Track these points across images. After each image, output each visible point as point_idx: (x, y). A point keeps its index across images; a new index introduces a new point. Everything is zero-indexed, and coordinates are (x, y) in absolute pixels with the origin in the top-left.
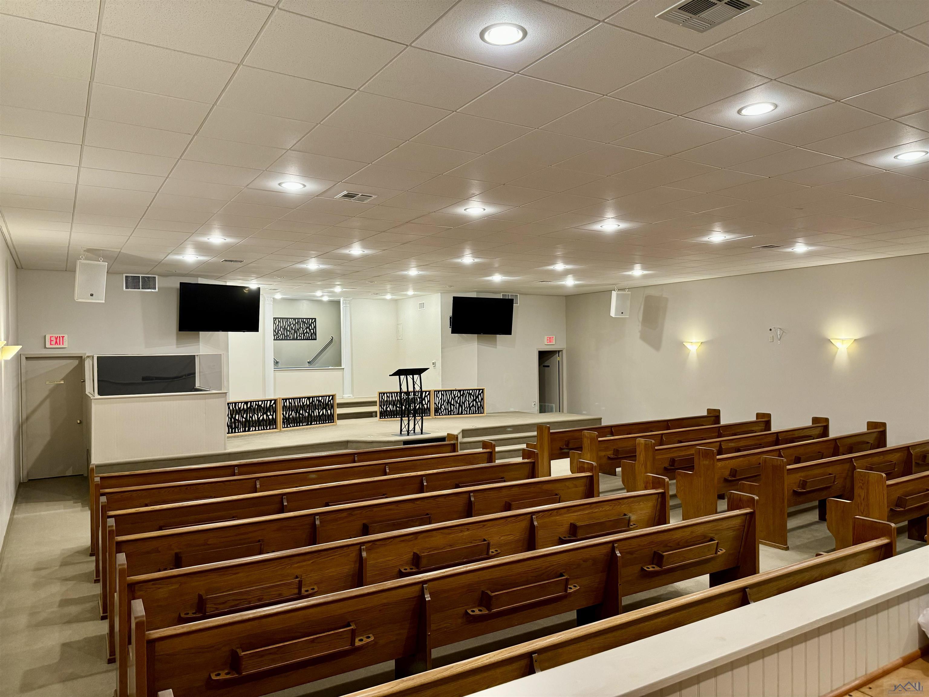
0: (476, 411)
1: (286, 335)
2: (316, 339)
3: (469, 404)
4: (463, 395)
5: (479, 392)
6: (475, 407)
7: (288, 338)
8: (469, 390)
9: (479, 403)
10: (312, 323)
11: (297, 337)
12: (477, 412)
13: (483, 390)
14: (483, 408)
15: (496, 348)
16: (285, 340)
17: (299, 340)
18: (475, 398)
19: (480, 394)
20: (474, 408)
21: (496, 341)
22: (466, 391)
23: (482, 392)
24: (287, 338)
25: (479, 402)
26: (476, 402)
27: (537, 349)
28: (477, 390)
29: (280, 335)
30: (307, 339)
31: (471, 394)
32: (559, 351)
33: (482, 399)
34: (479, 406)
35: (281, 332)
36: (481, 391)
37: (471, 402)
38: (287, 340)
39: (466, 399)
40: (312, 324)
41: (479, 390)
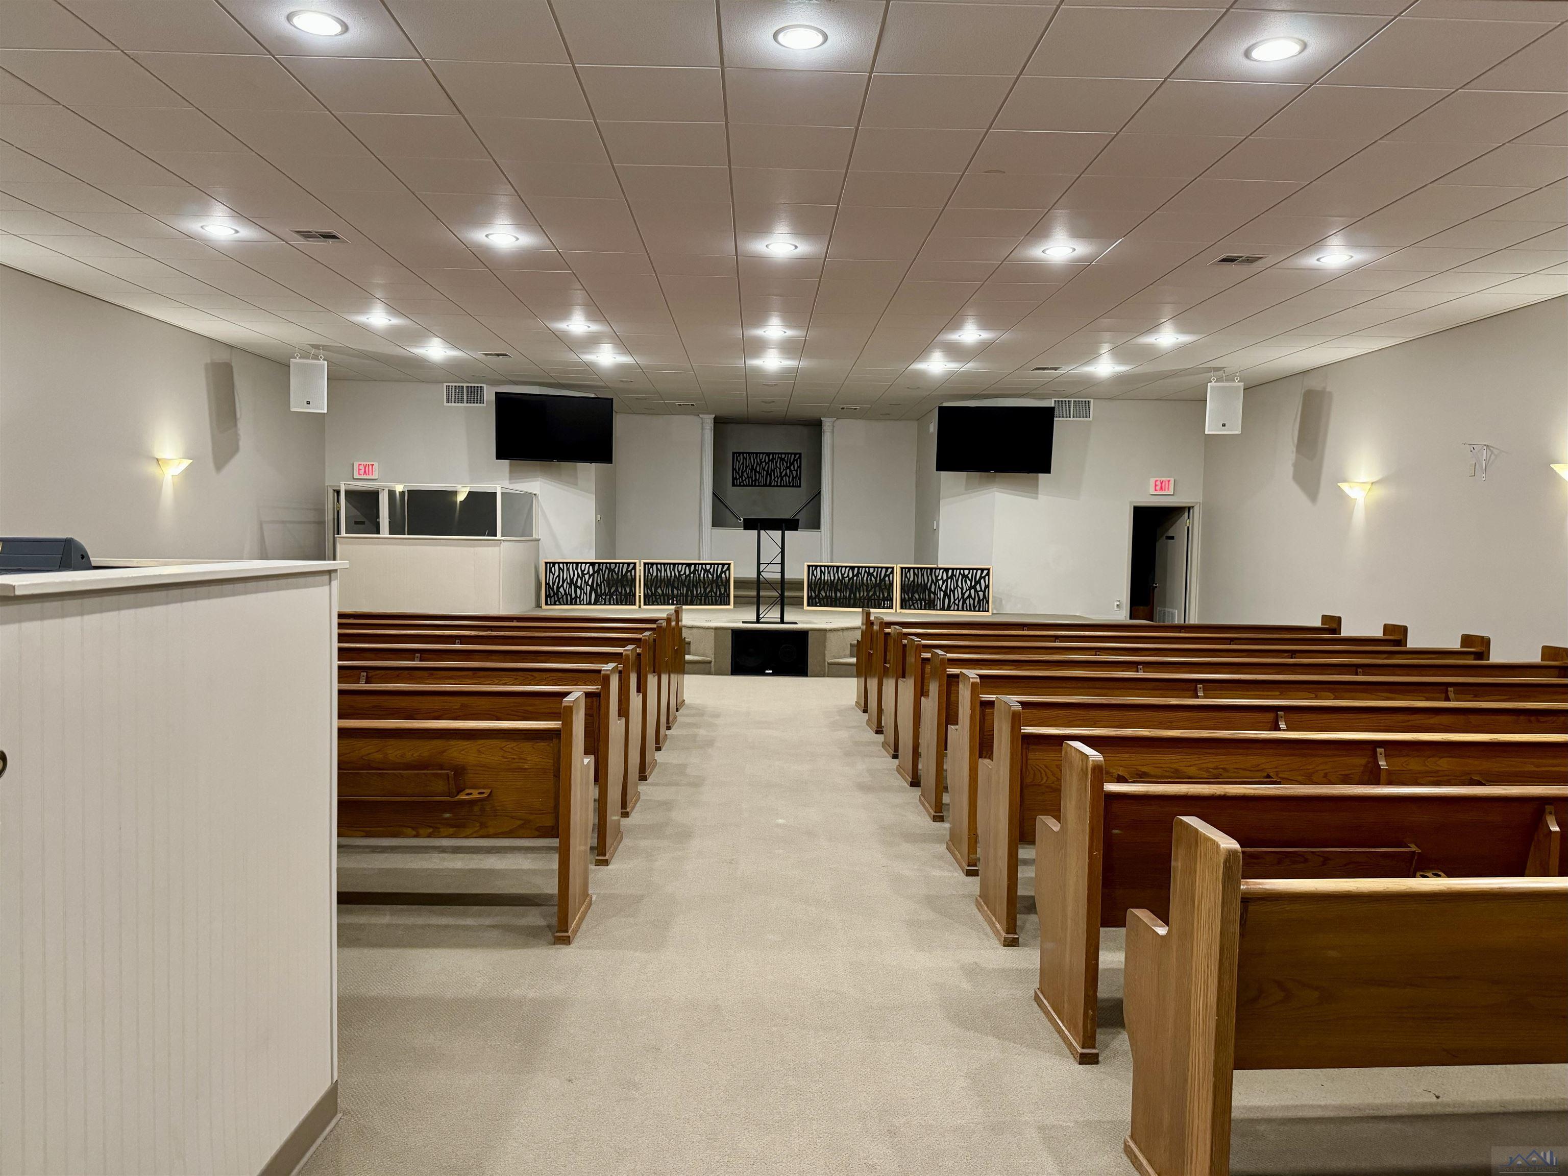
0: (975, 607)
1: (754, 479)
2: (800, 486)
3: (963, 594)
4: (951, 578)
5: (982, 573)
6: (974, 600)
7: (757, 484)
8: (964, 569)
9: (981, 594)
10: (794, 460)
11: (770, 482)
12: (977, 609)
13: (988, 570)
14: (988, 602)
15: (1036, 498)
16: (752, 486)
17: (774, 486)
18: (973, 584)
19: (984, 578)
20: (972, 601)
21: (1037, 486)
22: (958, 571)
23: (988, 574)
24: (755, 483)
25: (981, 590)
26: (976, 591)
27: (1131, 503)
28: (977, 569)
29: (746, 479)
30: (786, 486)
31: (967, 576)
32: (1189, 508)
33: (987, 586)
34: (981, 598)
35: (747, 474)
36: (985, 572)
37: (967, 591)
38: (755, 486)
39: (957, 585)
40: (795, 462)
41: (982, 570)
